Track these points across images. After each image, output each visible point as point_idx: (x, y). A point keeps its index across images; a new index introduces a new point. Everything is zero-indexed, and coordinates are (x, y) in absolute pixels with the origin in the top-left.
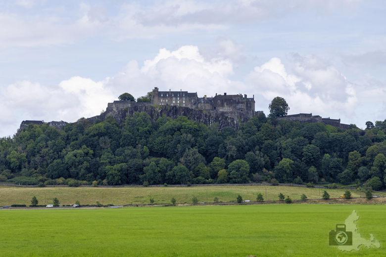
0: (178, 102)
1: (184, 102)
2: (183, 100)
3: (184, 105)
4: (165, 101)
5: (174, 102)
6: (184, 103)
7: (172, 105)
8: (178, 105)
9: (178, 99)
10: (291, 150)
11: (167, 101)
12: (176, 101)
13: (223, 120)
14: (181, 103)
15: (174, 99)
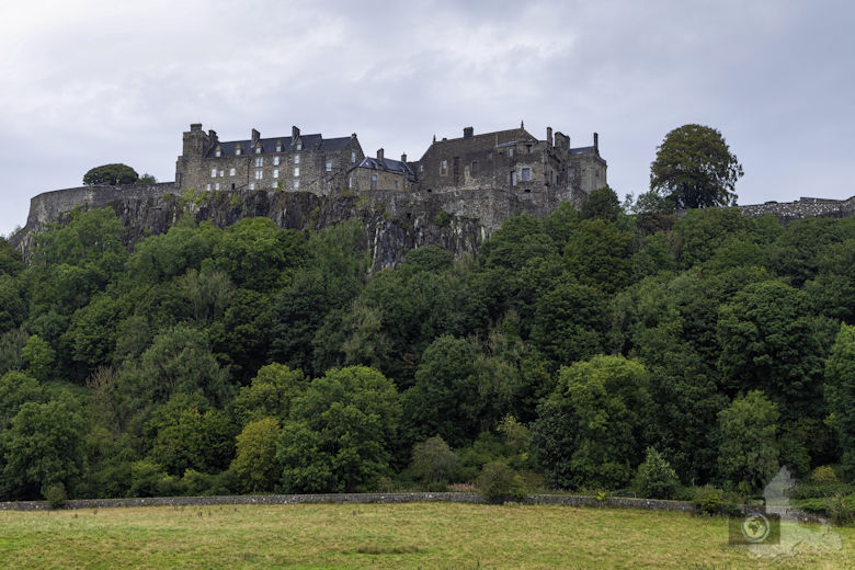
0: (276, 174)
1: (297, 172)
2: (292, 165)
3: (297, 185)
4: (227, 172)
5: (259, 175)
6: (296, 176)
7: (252, 187)
8: (275, 186)
9: (276, 161)
10: (679, 324)
11: (233, 172)
12: (268, 172)
13: (433, 229)
14: (287, 176)
15: (259, 162)
